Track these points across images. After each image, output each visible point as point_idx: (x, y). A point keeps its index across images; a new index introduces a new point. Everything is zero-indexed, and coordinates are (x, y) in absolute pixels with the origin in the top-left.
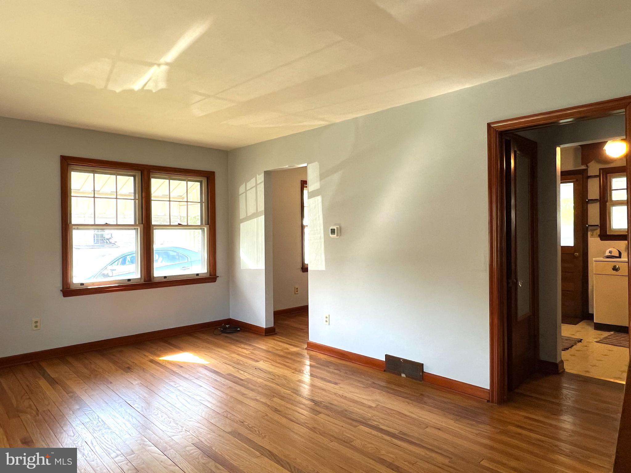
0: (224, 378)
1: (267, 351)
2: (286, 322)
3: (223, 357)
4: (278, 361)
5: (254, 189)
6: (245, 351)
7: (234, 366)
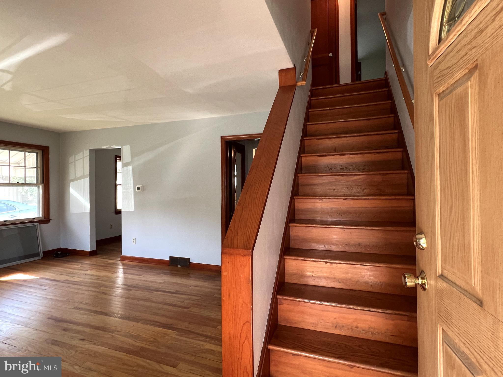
0: (63, 283)
1: (93, 264)
3: (58, 271)
4: (102, 269)
5: (82, 160)
7: (68, 275)
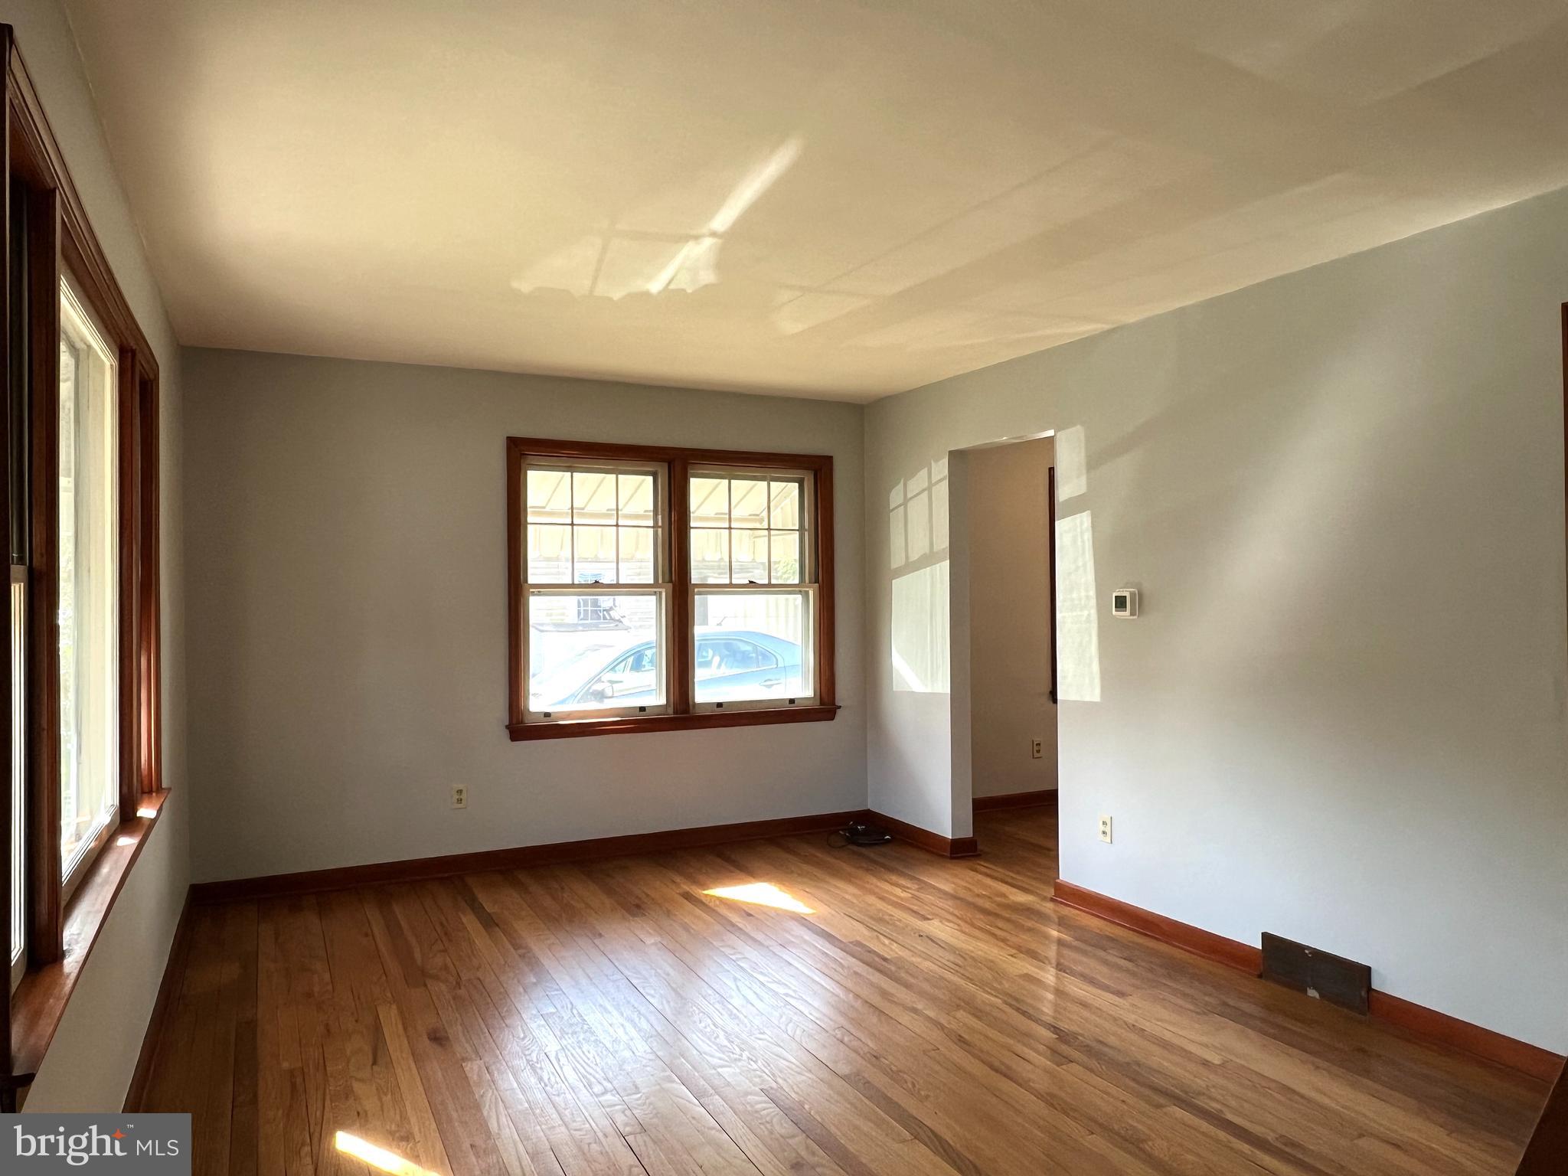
0: (845, 951)
1: (954, 897)
2: (1007, 829)
3: (844, 901)
4: (978, 923)
5: (925, 496)
6: (898, 891)
7: (868, 924)
